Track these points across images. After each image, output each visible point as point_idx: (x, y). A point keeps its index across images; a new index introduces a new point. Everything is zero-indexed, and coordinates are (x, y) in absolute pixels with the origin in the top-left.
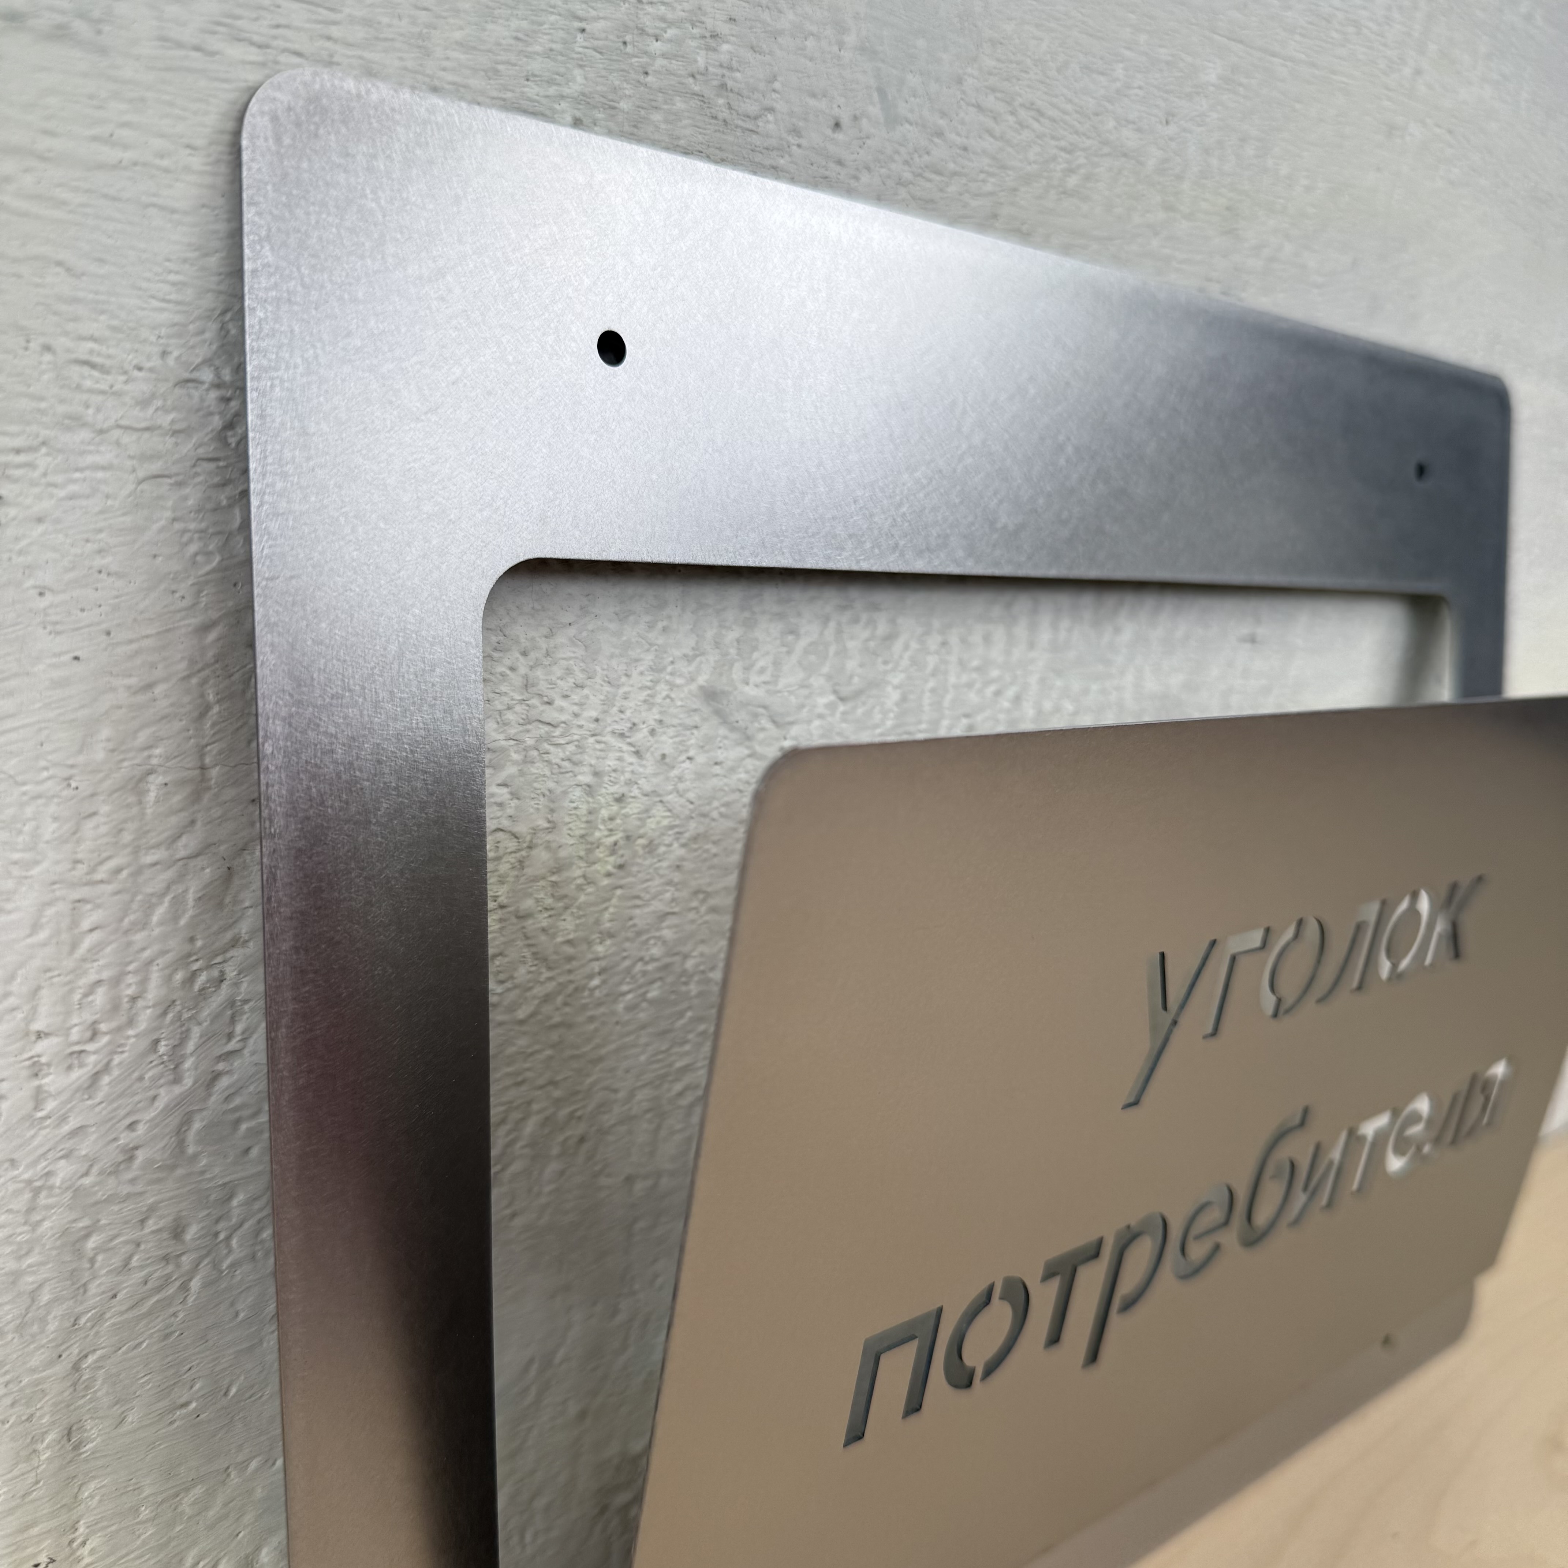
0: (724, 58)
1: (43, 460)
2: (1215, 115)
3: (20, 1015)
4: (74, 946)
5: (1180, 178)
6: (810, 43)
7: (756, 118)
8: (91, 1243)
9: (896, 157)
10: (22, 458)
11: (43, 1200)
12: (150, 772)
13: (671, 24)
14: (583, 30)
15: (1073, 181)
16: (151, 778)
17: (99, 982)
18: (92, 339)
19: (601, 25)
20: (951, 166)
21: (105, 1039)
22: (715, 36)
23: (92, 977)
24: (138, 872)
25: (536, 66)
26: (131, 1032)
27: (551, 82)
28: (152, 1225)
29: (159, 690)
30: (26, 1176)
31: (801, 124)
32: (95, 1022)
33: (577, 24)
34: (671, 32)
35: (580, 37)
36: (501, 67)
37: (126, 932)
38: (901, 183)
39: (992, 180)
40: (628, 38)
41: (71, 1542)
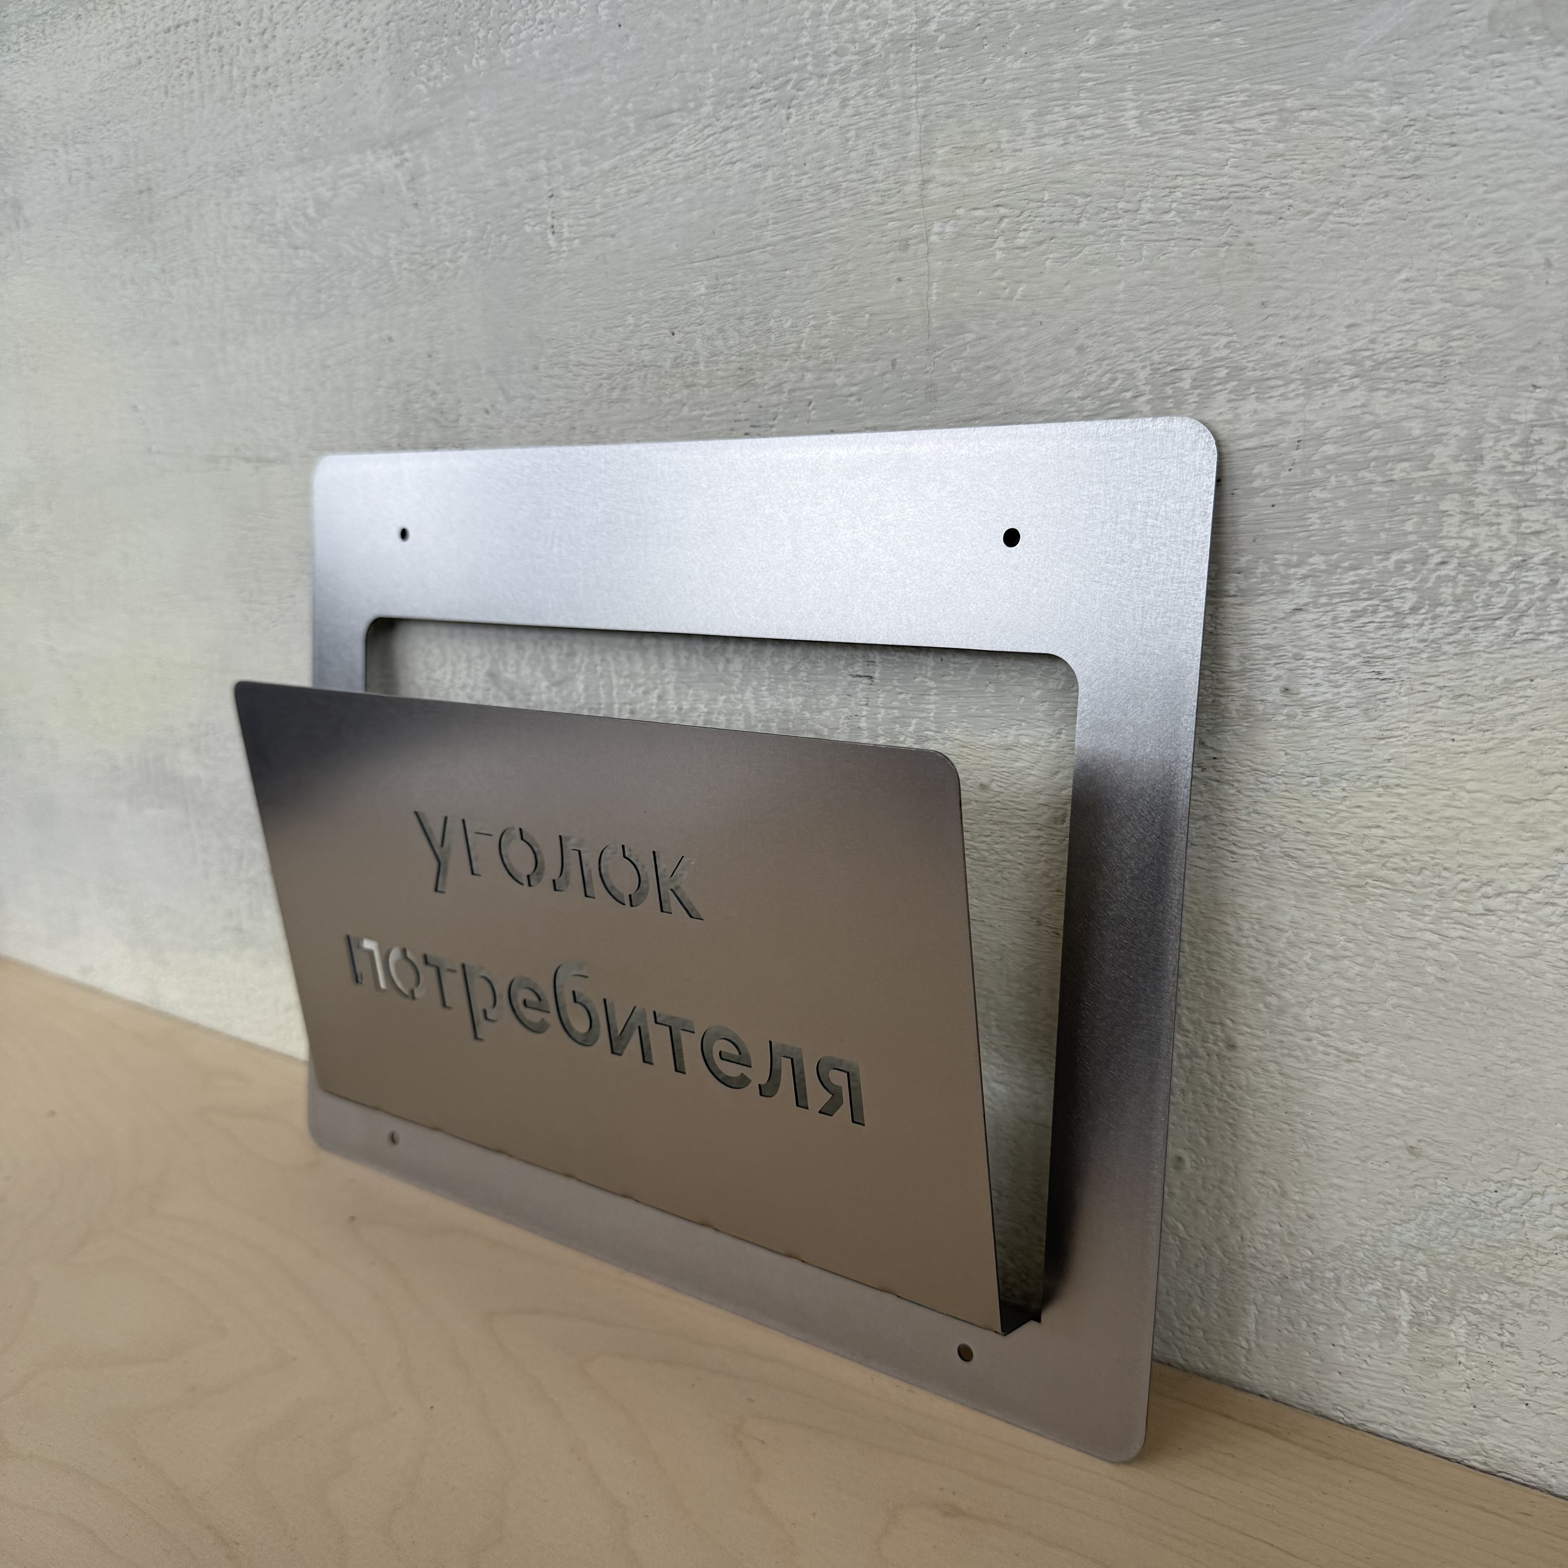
2: (711, 313)
20: (544, 411)
39: (568, 410)
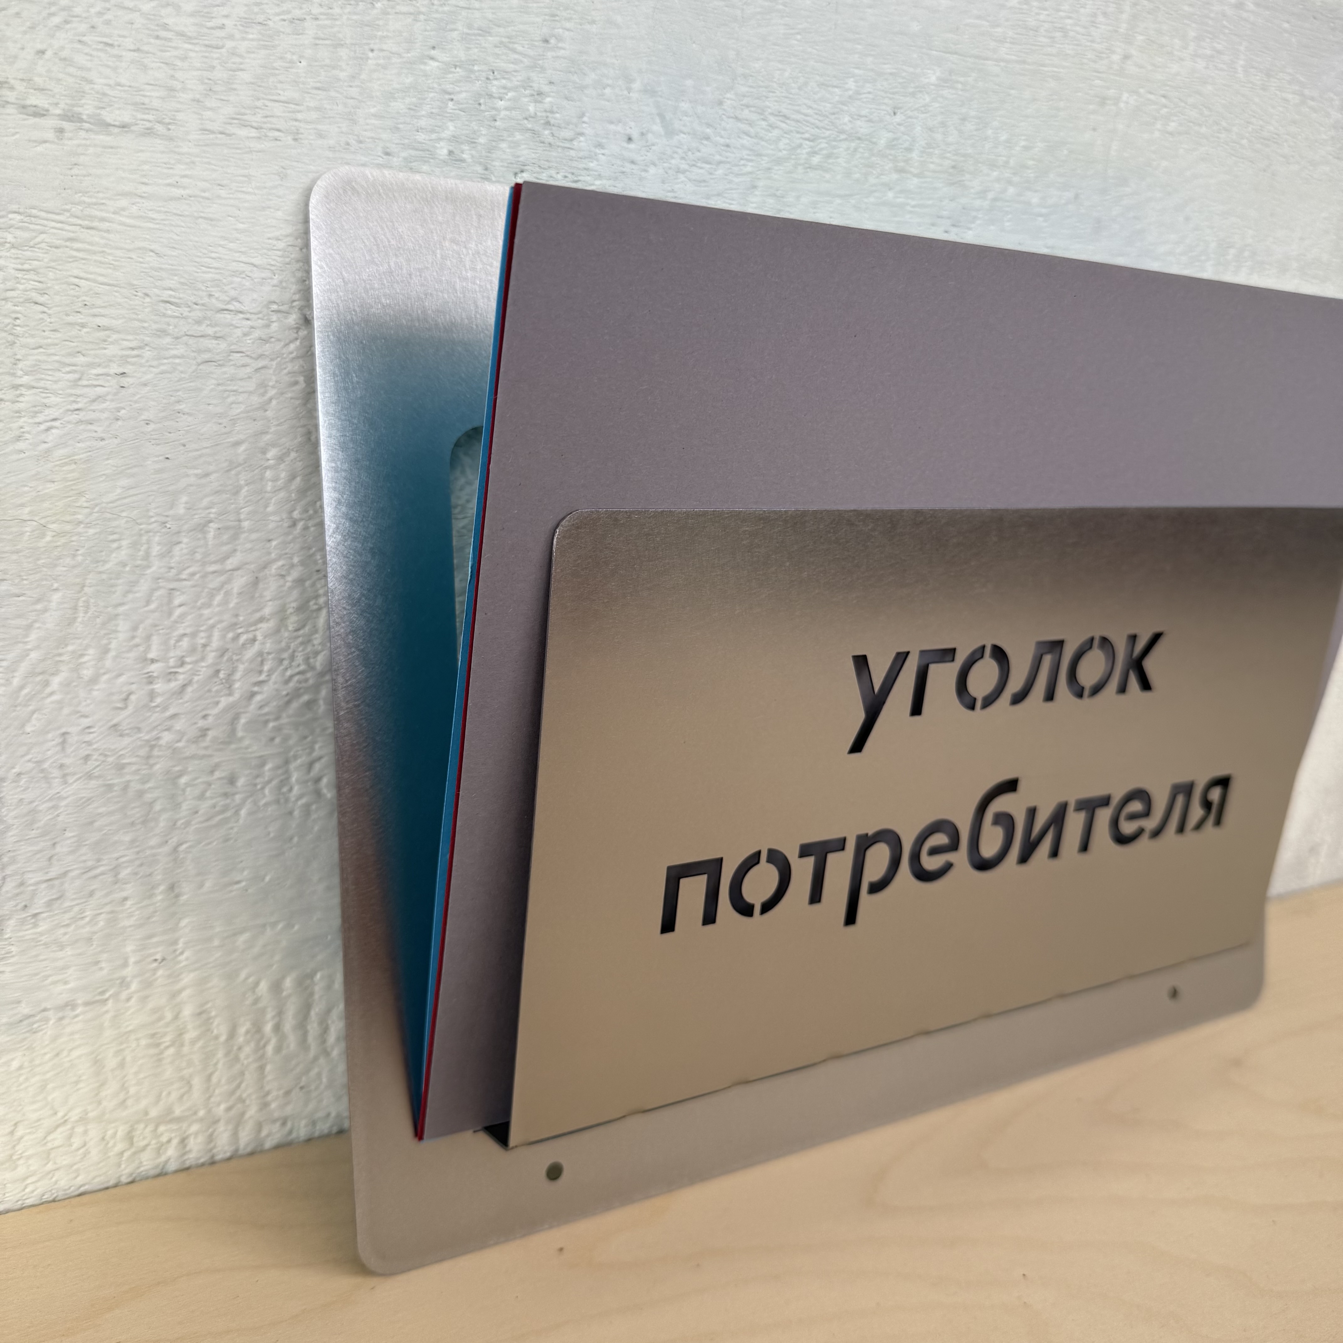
0: (547, 106)
1: (147, 353)
2: (937, 105)
3: (141, 649)
4: (170, 614)
5: (909, 150)
6: (608, 91)
7: (572, 140)
8: (183, 780)
9: (675, 156)
10: (135, 352)
11: (156, 752)
12: (210, 521)
13: (510, 89)
14: (452, 100)
15: (816, 160)
16: (211, 525)
17: (185, 635)
18: (171, 289)
19: (463, 95)
20: (718, 157)
21: (188, 667)
22: (540, 94)
23: (181, 631)
24: (204, 576)
25: (423, 123)
26: (203, 664)
27: (433, 131)
28: (217, 774)
29: (213, 477)
30: (147, 738)
31: (604, 141)
32: (183, 657)
33: (447, 97)
34: (510, 94)
35: (450, 104)
36: (401, 126)
37: (200, 608)
38: (679, 171)
39: (750, 164)
40: (482, 101)
41: (175, 951)
